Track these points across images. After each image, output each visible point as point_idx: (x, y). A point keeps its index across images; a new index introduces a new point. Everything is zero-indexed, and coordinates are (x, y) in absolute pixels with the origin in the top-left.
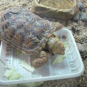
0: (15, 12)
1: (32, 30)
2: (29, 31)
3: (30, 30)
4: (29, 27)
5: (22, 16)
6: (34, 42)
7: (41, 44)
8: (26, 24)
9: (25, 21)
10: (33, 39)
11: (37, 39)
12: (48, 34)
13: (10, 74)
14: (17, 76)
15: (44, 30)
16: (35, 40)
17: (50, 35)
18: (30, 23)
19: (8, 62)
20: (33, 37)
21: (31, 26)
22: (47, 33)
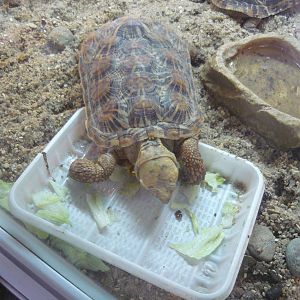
0: (149, 35)
1: (134, 94)
2: (129, 91)
3: (133, 90)
4: (137, 84)
5: (155, 53)
6: (114, 120)
7: (124, 136)
8: (138, 74)
9: (143, 66)
10: (120, 111)
11: (127, 120)
12: (160, 128)
13: (45, 202)
14: (57, 215)
15: (159, 116)
16: (121, 117)
17: (163, 136)
18: (146, 79)
19: (60, 171)
20: (122, 108)
21: (141, 85)
22: (160, 126)
